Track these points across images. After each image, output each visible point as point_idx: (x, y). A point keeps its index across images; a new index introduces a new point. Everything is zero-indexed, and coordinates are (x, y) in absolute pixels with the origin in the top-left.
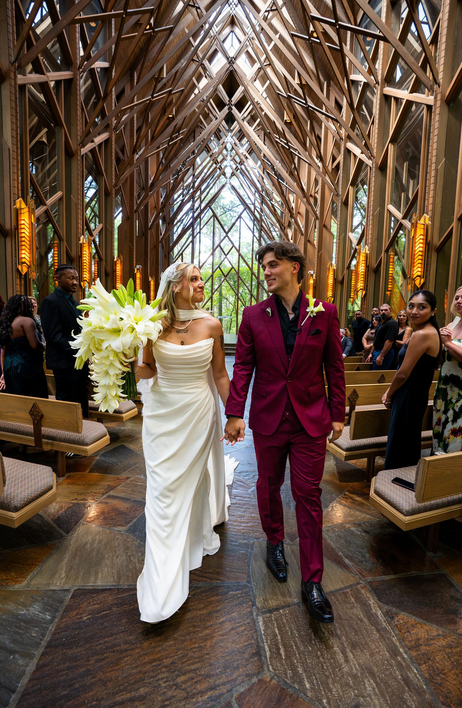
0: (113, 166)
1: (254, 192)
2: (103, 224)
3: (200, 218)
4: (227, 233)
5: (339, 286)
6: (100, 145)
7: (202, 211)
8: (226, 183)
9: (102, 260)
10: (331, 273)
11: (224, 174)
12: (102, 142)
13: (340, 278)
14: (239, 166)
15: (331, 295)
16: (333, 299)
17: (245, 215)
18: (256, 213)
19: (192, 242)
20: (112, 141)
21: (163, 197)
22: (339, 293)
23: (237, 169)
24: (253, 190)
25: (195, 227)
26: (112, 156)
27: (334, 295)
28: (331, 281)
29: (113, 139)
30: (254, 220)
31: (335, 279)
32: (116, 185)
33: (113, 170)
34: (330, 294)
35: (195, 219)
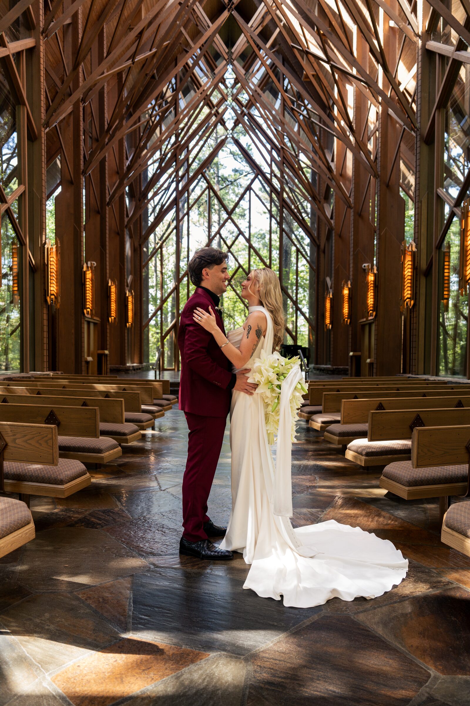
0: (43, 92)
1: (269, 149)
2: (25, 185)
3: (188, 191)
4: (230, 213)
5: (423, 280)
6: (18, 55)
7: (191, 181)
8: (226, 138)
9: (25, 245)
10: (409, 258)
11: (223, 123)
12: (22, 51)
13: (424, 265)
14: (245, 110)
15: (409, 296)
16: (412, 302)
17: (256, 186)
18: (275, 182)
19: (178, 228)
20: (39, 51)
21: (130, 159)
22: (423, 291)
23: (243, 114)
24: (269, 147)
25: (181, 205)
26: (40, 76)
27: (415, 296)
28: (408, 272)
29: (42, 49)
30: (271, 191)
31: (415, 268)
32: (47, 125)
33: (43, 98)
34: (407, 293)
35: (180, 194)
